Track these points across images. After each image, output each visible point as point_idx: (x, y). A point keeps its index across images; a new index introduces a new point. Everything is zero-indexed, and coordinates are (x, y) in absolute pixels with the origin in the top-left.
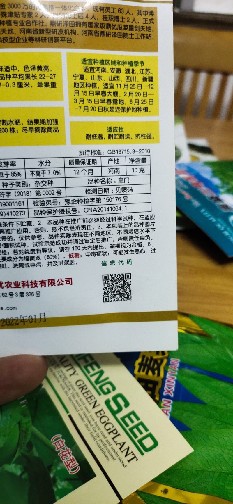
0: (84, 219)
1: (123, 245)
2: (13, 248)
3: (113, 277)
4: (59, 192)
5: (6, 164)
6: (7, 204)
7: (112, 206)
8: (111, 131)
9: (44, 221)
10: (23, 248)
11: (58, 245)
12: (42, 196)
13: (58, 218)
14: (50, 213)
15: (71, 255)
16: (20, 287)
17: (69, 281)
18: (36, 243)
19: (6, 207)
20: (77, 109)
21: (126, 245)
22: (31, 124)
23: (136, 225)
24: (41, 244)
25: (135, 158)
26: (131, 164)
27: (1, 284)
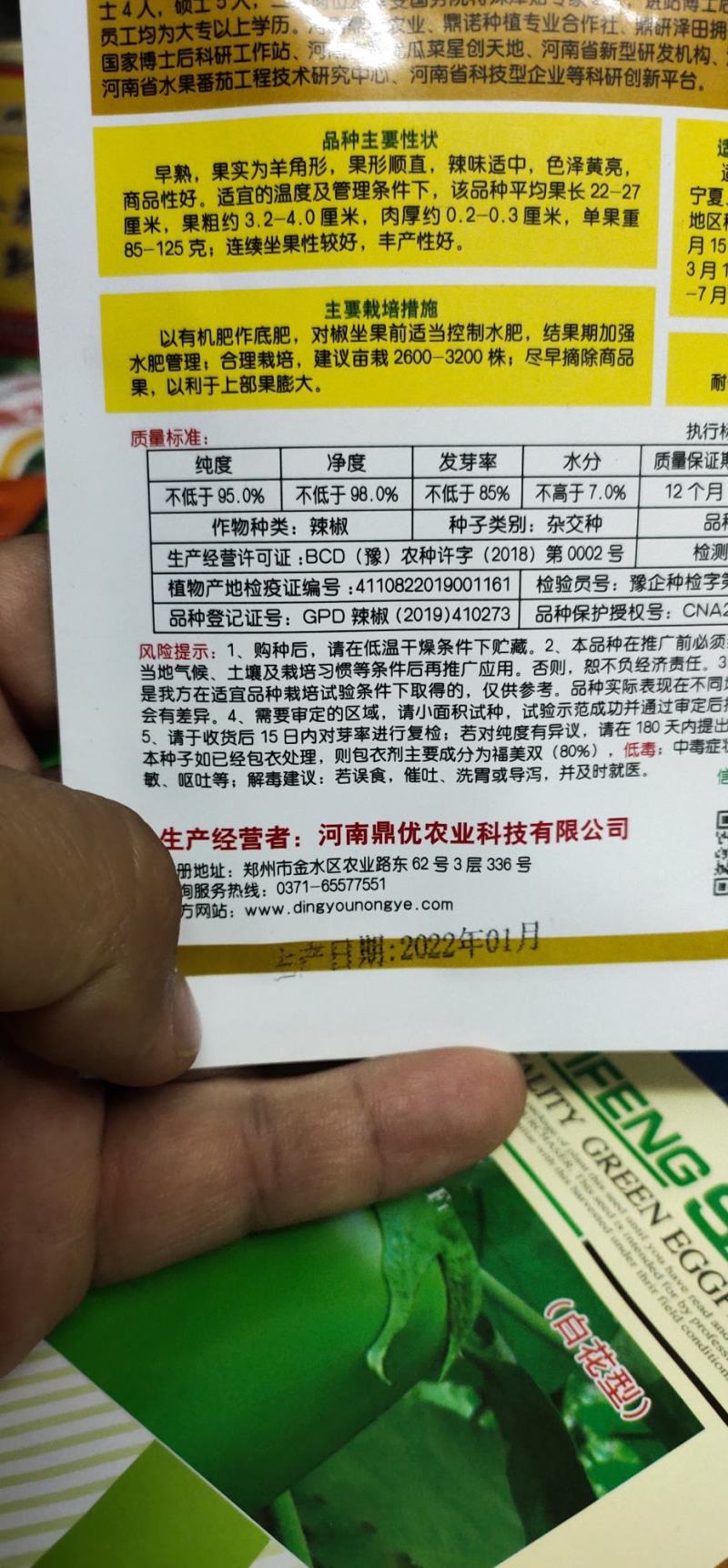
0: (680, 637)
2: (463, 721)
4: (616, 552)
5: (469, 460)
6: (458, 584)
9: (564, 641)
10: (493, 722)
11: (597, 714)
12: (566, 562)
13: (606, 633)
14: (583, 615)
15: (631, 748)
16: (472, 842)
17: (618, 827)
18: (535, 706)
19: (453, 594)
20: (695, 294)
22: (555, 337)
24: (547, 710)
27: (413, 829)
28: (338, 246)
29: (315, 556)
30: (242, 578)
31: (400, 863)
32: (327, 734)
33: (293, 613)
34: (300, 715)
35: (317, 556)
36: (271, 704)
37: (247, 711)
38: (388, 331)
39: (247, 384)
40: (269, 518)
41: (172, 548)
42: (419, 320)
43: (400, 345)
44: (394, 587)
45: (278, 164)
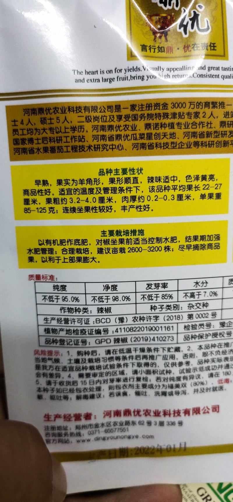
2: (156, 375)
4: (214, 315)
5: (157, 286)
6: (154, 329)
9: (194, 346)
10: (168, 376)
11: (207, 370)
12: (195, 319)
13: (210, 343)
14: (202, 337)
15: (220, 381)
16: (160, 416)
17: (216, 409)
18: (183, 369)
19: (152, 332)
22: (190, 241)
24: (188, 371)
27: (138, 412)
28: (105, 211)
30: (72, 329)
31: (134, 423)
32: (105, 381)
33: (91, 341)
34: (95, 375)
35: (100, 321)
36: (84, 372)
37: (75, 375)
38: (125, 241)
39: (72, 260)
40: (81, 307)
41: (45, 317)
42: (137, 237)
43: (130, 246)
44: (130, 330)
45: (82, 180)
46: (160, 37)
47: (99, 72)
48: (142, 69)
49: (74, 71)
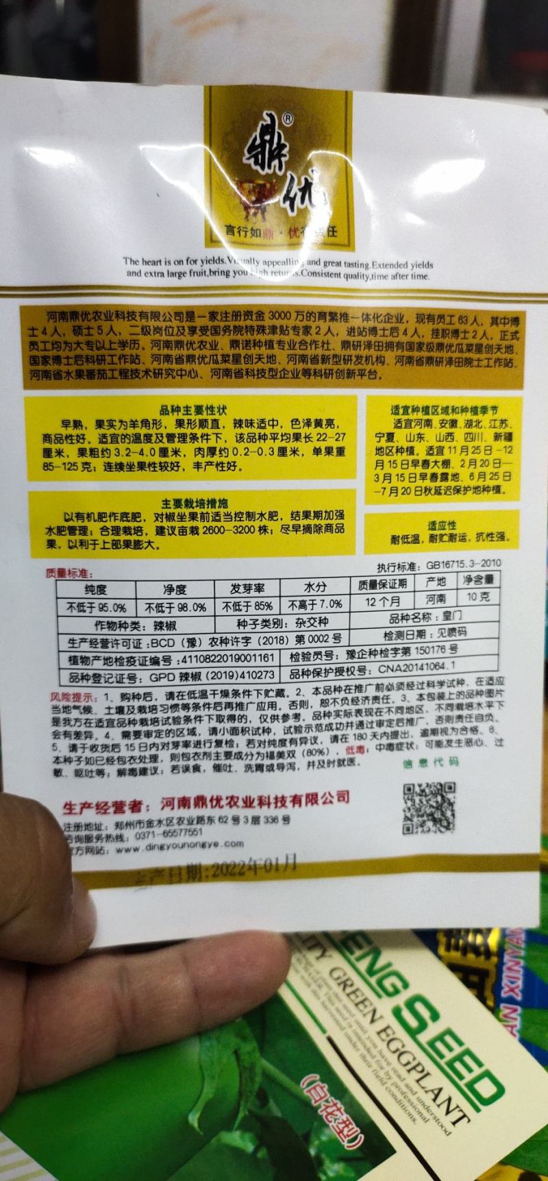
0: (378, 684)
1: (445, 731)
2: (247, 737)
3: (422, 788)
4: (337, 638)
5: (248, 588)
6: (243, 658)
7: (429, 662)
8: (434, 529)
9: (307, 689)
10: (265, 737)
11: (328, 730)
12: (307, 644)
13: (332, 684)
14: (318, 674)
15: (350, 749)
16: (254, 807)
17: (343, 796)
18: (290, 727)
19: (240, 663)
20: (379, 492)
21: (450, 731)
22: (297, 518)
23: (470, 695)
24: (298, 729)
25: (473, 575)
26: (466, 586)
27: (219, 800)
28: (169, 469)
29: (157, 643)
30: (113, 656)
31: (211, 820)
32: (165, 745)
33: (144, 676)
34: (148, 734)
35: (158, 643)
36: (131, 729)
37: (116, 734)
38: (199, 516)
39: (116, 545)
40: (129, 621)
41: (71, 637)
42: (217, 510)
43: (206, 524)
44: (205, 660)
45: (134, 422)
46: (255, 214)
47: (163, 263)
48: (226, 260)
49: (126, 258)
